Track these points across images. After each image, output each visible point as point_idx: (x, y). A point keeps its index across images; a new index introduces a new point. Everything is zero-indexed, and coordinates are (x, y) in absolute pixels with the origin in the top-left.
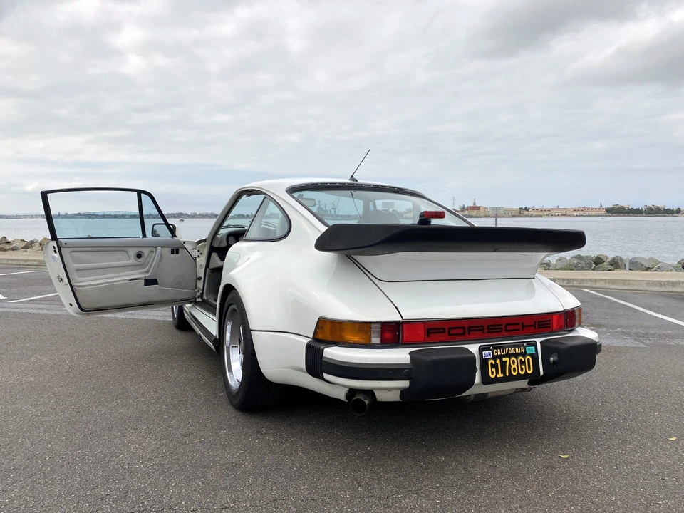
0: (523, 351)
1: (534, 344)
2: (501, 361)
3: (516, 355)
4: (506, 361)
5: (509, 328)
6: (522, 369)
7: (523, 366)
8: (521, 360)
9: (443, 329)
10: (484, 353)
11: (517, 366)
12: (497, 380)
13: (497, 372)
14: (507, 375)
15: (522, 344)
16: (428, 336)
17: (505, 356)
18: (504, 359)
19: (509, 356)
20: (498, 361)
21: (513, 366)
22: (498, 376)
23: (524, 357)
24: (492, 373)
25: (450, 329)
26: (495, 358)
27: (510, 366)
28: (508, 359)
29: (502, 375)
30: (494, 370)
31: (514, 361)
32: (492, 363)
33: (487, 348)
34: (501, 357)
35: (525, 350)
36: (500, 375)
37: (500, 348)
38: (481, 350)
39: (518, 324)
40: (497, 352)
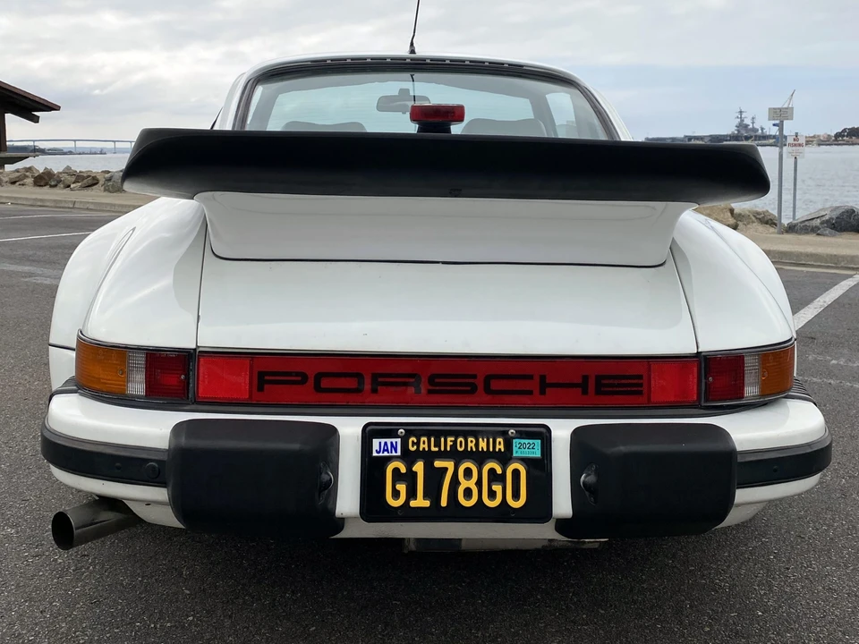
0: (500, 447)
1: (544, 436)
2: (429, 468)
3: (480, 458)
4: (446, 469)
5: (495, 385)
6: (492, 495)
7: (497, 488)
8: (492, 471)
9: (297, 374)
10: (376, 442)
11: (479, 483)
12: (407, 514)
13: (412, 494)
14: (444, 503)
15: (502, 431)
16: (260, 389)
17: (443, 455)
18: (438, 464)
19: (457, 457)
20: (419, 467)
21: (464, 484)
22: (413, 504)
23: (504, 465)
24: (396, 494)
25: (319, 377)
26: (409, 458)
27: (455, 483)
28: (450, 465)
29: (427, 504)
30: (402, 488)
31: (468, 473)
32: (396, 470)
33: (388, 431)
34: (428, 457)
35: (508, 445)
36: (421, 502)
37: (429, 434)
38: (369, 434)
39: (531, 377)
40: (418, 444)
